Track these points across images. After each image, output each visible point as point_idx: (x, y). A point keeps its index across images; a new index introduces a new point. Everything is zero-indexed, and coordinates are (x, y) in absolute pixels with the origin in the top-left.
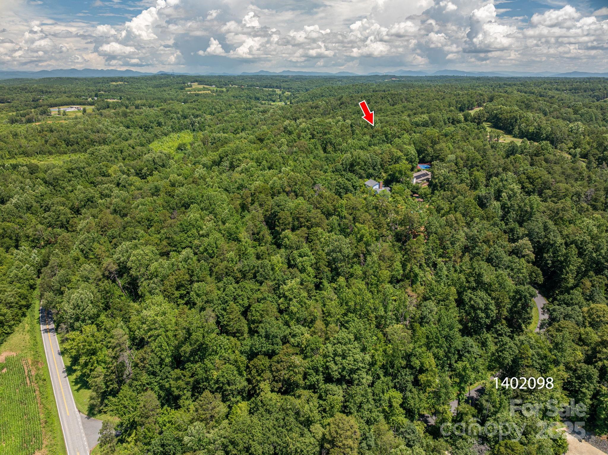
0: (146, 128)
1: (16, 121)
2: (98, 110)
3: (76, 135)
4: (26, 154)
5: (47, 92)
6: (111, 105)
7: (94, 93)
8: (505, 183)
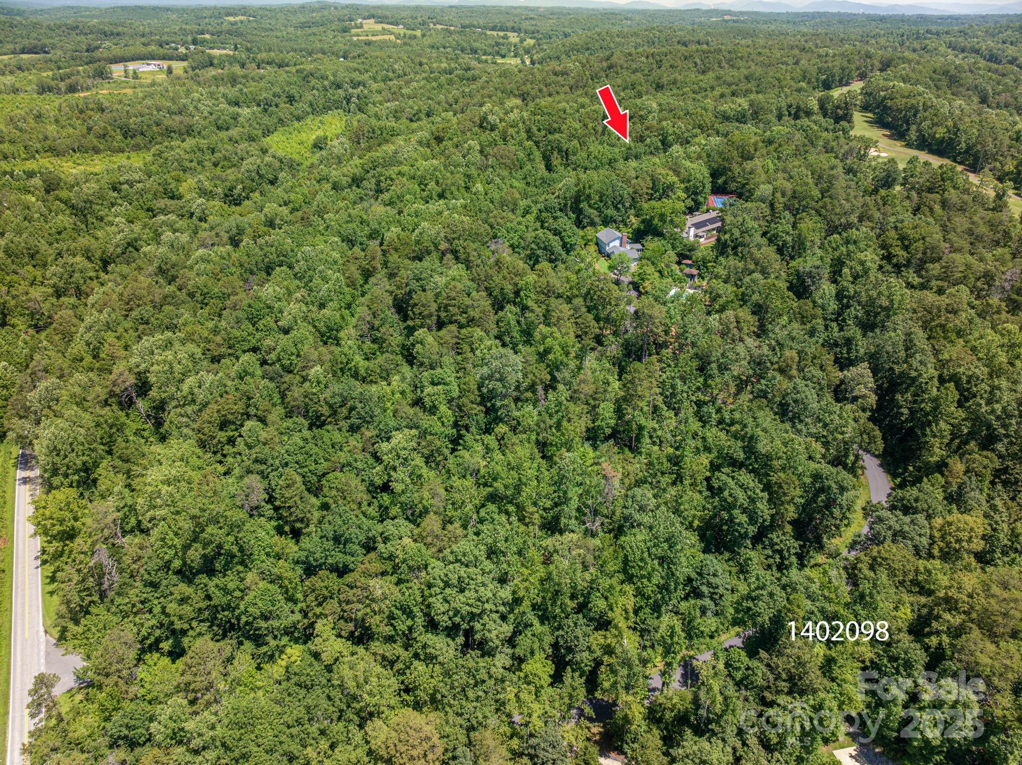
0: (266, 106)
1: (50, 90)
2: (193, 69)
3: (139, 119)
4: (54, 151)
5: (112, 34)
6: (216, 61)
7: (190, 38)
8: (852, 247)
